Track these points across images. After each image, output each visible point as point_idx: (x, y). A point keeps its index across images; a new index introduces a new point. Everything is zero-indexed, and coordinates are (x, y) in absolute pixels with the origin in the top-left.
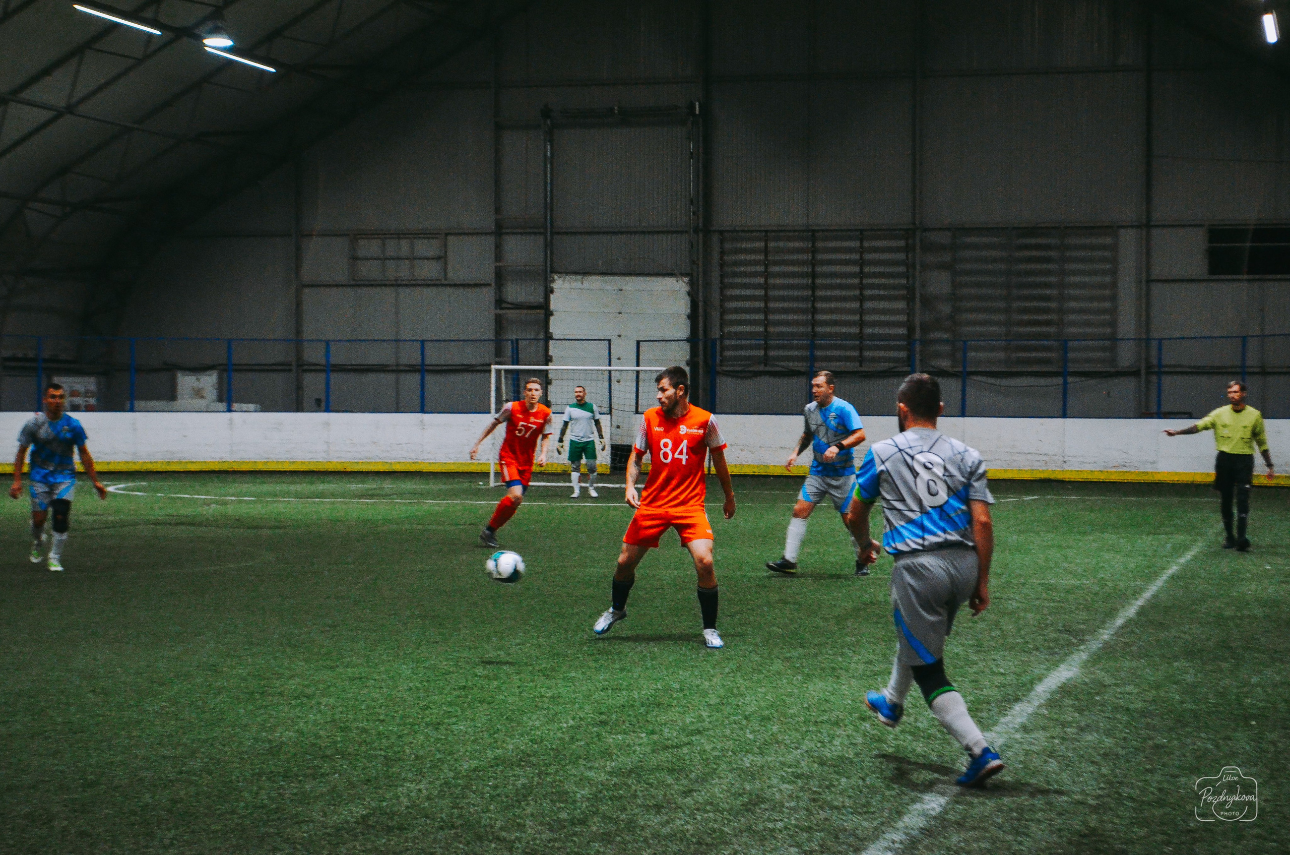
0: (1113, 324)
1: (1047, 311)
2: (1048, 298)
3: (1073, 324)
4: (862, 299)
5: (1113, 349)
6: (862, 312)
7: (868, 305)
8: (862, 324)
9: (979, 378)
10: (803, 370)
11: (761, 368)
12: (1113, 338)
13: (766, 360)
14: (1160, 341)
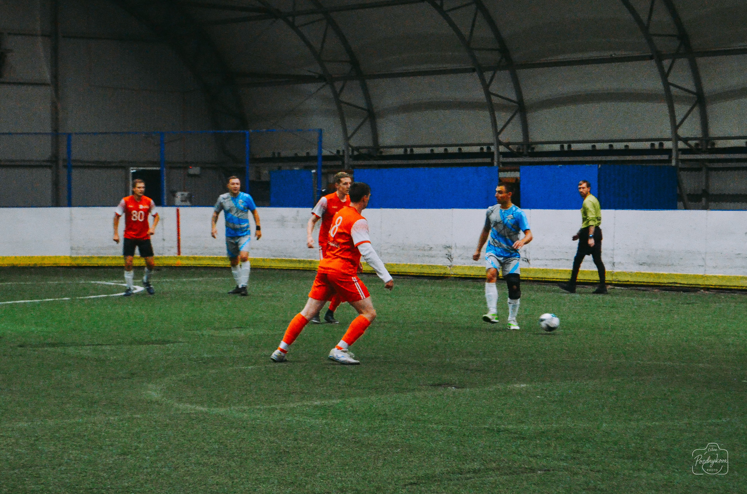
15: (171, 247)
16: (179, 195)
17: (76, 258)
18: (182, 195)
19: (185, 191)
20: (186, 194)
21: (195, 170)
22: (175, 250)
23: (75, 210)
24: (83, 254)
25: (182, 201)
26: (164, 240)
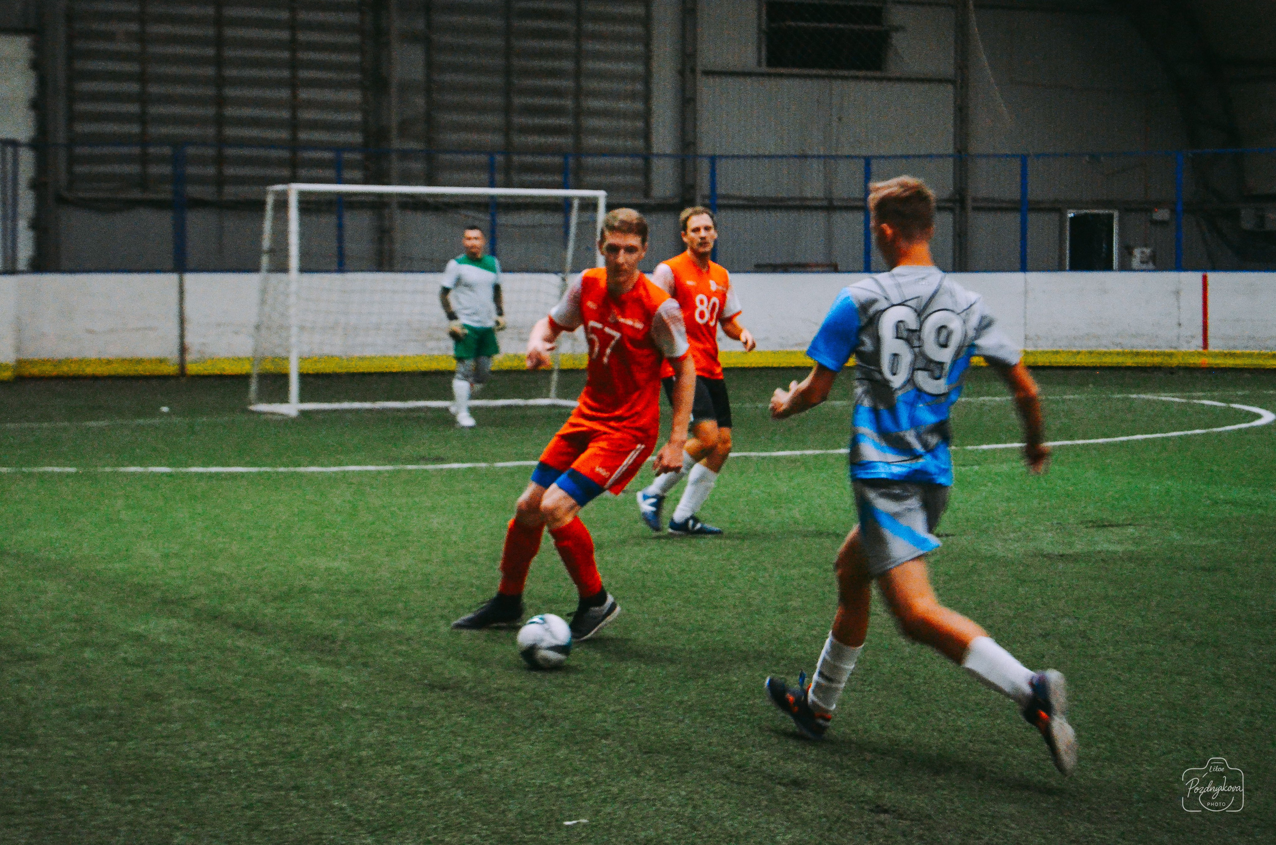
0: (646, 135)
1: (558, 112)
2: (557, 93)
3: (596, 132)
4: (293, 84)
5: (646, 172)
6: (294, 105)
7: (304, 94)
8: (294, 125)
9: (471, 213)
10: (209, 197)
11: (136, 194)
12: (647, 156)
13: (143, 182)
14: (713, 159)
15: (1193, 337)
16: (1137, 252)
17: (1032, 353)
18: (1143, 252)
19: (1146, 246)
20: (1148, 251)
21: (1162, 214)
22: (1199, 341)
23: (1034, 278)
24: (1044, 346)
25: (1142, 262)
26: (1180, 325)
